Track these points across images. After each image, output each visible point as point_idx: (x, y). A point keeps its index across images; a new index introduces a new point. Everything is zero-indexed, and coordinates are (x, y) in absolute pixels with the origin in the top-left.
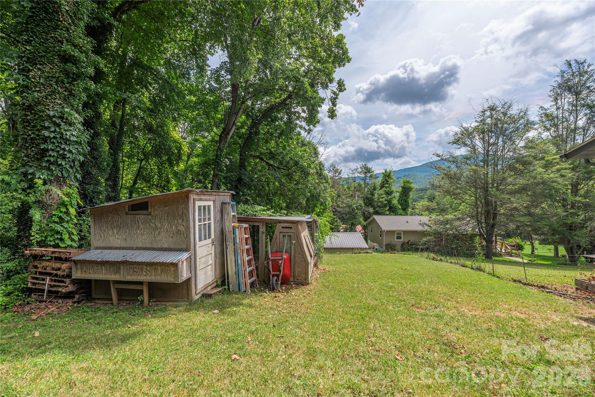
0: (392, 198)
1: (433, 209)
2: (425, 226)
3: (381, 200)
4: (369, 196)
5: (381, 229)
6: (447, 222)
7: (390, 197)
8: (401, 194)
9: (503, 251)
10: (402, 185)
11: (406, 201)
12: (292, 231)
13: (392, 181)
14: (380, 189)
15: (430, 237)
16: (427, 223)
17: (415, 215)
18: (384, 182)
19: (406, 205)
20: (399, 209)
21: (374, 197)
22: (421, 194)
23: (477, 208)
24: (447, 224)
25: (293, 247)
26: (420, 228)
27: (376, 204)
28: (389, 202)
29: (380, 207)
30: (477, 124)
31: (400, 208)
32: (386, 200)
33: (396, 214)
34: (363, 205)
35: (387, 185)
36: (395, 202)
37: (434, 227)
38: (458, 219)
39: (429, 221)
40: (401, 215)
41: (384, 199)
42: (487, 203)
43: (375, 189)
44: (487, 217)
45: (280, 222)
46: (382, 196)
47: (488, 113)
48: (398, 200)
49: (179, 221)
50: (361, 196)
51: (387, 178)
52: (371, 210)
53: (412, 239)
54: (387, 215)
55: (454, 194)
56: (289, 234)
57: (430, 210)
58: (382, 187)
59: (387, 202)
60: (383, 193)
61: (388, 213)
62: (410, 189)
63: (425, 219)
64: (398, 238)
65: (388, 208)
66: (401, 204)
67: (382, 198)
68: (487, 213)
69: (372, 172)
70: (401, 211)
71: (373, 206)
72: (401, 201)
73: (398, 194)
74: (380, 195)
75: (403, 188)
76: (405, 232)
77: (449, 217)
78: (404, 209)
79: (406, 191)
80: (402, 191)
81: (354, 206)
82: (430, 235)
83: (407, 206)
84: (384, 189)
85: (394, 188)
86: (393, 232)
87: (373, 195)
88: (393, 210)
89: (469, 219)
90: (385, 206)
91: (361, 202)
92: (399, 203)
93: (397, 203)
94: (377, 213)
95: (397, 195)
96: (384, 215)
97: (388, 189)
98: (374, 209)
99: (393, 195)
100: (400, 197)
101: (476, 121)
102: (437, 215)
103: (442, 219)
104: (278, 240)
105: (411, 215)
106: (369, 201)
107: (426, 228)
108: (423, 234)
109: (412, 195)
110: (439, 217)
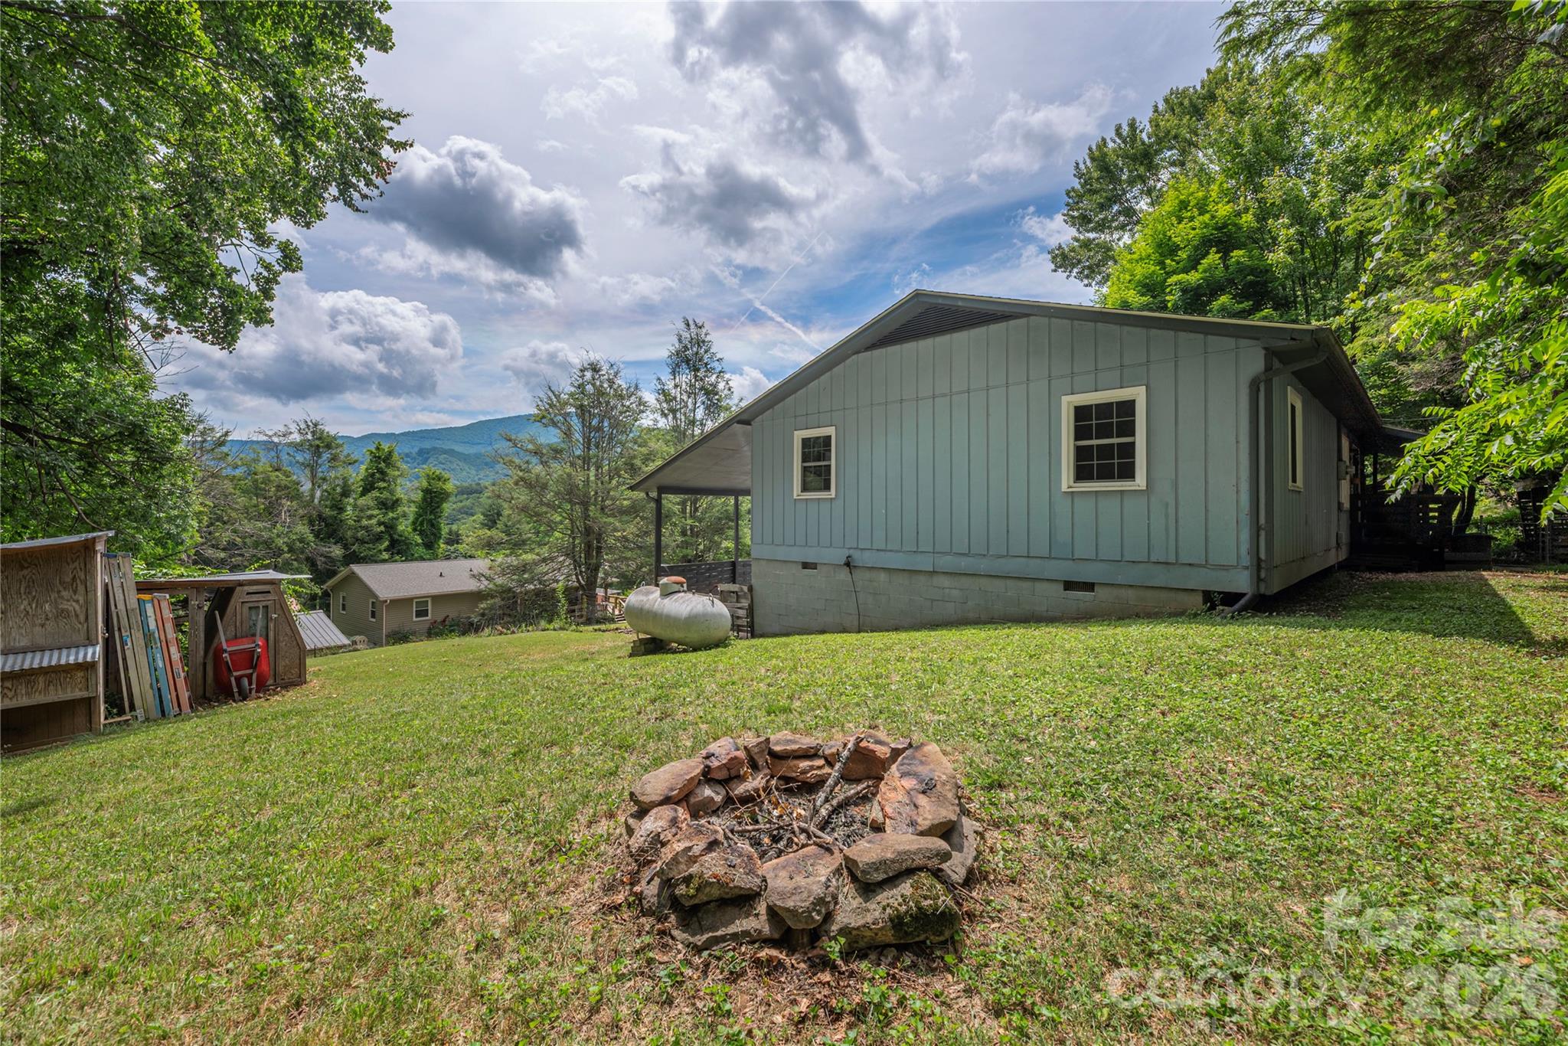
0: (397, 519)
1: (499, 544)
2: (483, 579)
3: (365, 522)
4: (328, 512)
5: (376, 597)
6: (524, 568)
7: (391, 515)
8: (420, 507)
9: (617, 612)
10: (425, 484)
11: (434, 525)
12: (271, 597)
13: (397, 473)
14: (363, 494)
15: (492, 601)
16: (488, 572)
17: (456, 558)
18: (373, 475)
19: (434, 534)
20: (418, 545)
21: (344, 516)
22: (468, 503)
23: (574, 538)
24: (524, 571)
25: (271, 625)
26: (472, 585)
27: (349, 533)
28: (390, 527)
29: (363, 542)
30: (573, 389)
31: (420, 541)
32: (380, 524)
33: (410, 558)
34: (311, 537)
35: (382, 484)
36: (404, 527)
37: (499, 581)
38: (544, 560)
39: (490, 568)
40: (422, 559)
41: (374, 521)
42: (588, 531)
43: (346, 493)
44: (588, 555)
45: (241, 584)
46: (369, 512)
47: (588, 375)
48: (414, 523)
49: (64, 594)
50: (301, 512)
51: (383, 465)
52: (337, 551)
53: (452, 612)
54: (384, 561)
55: (537, 514)
56: (264, 604)
57: (490, 546)
58: (368, 487)
59: (382, 528)
60: (371, 503)
61: (385, 556)
62: (444, 496)
63: (481, 564)
64: (419, 614)
65: (387, 543)
66: (422, 533)
67: (370, 517)
68: (589, 546)
69: (338, 446)
70: (421, 550)
71: (340, 540)
72: (422, 524)
73: (413, 509)
74: (362, 510)
75: (427, 491)
76: (439, 599)
77: (529, 557)
78: (429, 545)
79: (432, 499)
80: (424, 499)
81: (280, 542)
82: (493, 597)
83: (437, 536)
84: (375, 493)
85: (400, 493)
86: (407, 601)
87: (341, 510)
88: (399, 549)
89: (561, 559)
90: (378, 538)
91: (303, 529)
92: (415, 530)
93: (410, 529)
94: (352, 558)
95: (411, 510)
96: (376, 562)
97: (385, 495)
98: (346, 547)
99: (400, 510)
100: (418, 515)
101: (572, 384)
102: (507, 556)
103: (515, 563)
104: (238, 617)
105: (448, 558)
106: (328, 527)
107: (484, 585)
108: (477, 596)
109: (448, 508)
110: (509, 560)
